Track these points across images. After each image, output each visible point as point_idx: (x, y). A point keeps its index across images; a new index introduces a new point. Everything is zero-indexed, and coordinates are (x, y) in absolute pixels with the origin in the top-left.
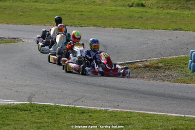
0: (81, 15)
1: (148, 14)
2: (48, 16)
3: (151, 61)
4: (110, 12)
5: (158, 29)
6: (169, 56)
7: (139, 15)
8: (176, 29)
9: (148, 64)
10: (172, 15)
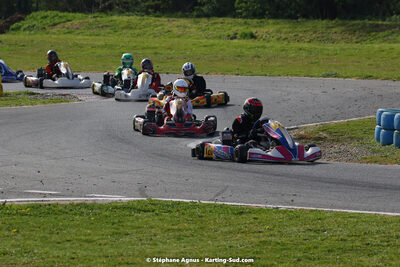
0: (156, 53)
1: (266, 50)
2: (100, 56)
3: (305, 128)
4: (203, 49)
5: (296, 75)
6: (334, 119)
7: (253, 52)
8: (328, 76)
9: (302, 133)
10: (310, 52)
